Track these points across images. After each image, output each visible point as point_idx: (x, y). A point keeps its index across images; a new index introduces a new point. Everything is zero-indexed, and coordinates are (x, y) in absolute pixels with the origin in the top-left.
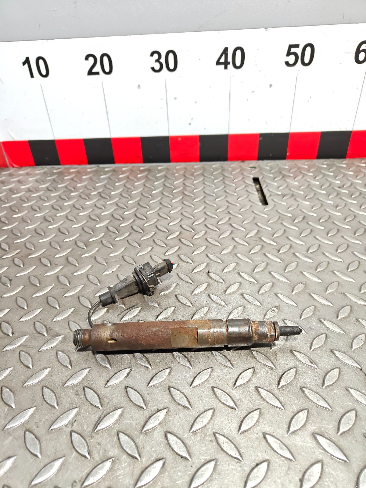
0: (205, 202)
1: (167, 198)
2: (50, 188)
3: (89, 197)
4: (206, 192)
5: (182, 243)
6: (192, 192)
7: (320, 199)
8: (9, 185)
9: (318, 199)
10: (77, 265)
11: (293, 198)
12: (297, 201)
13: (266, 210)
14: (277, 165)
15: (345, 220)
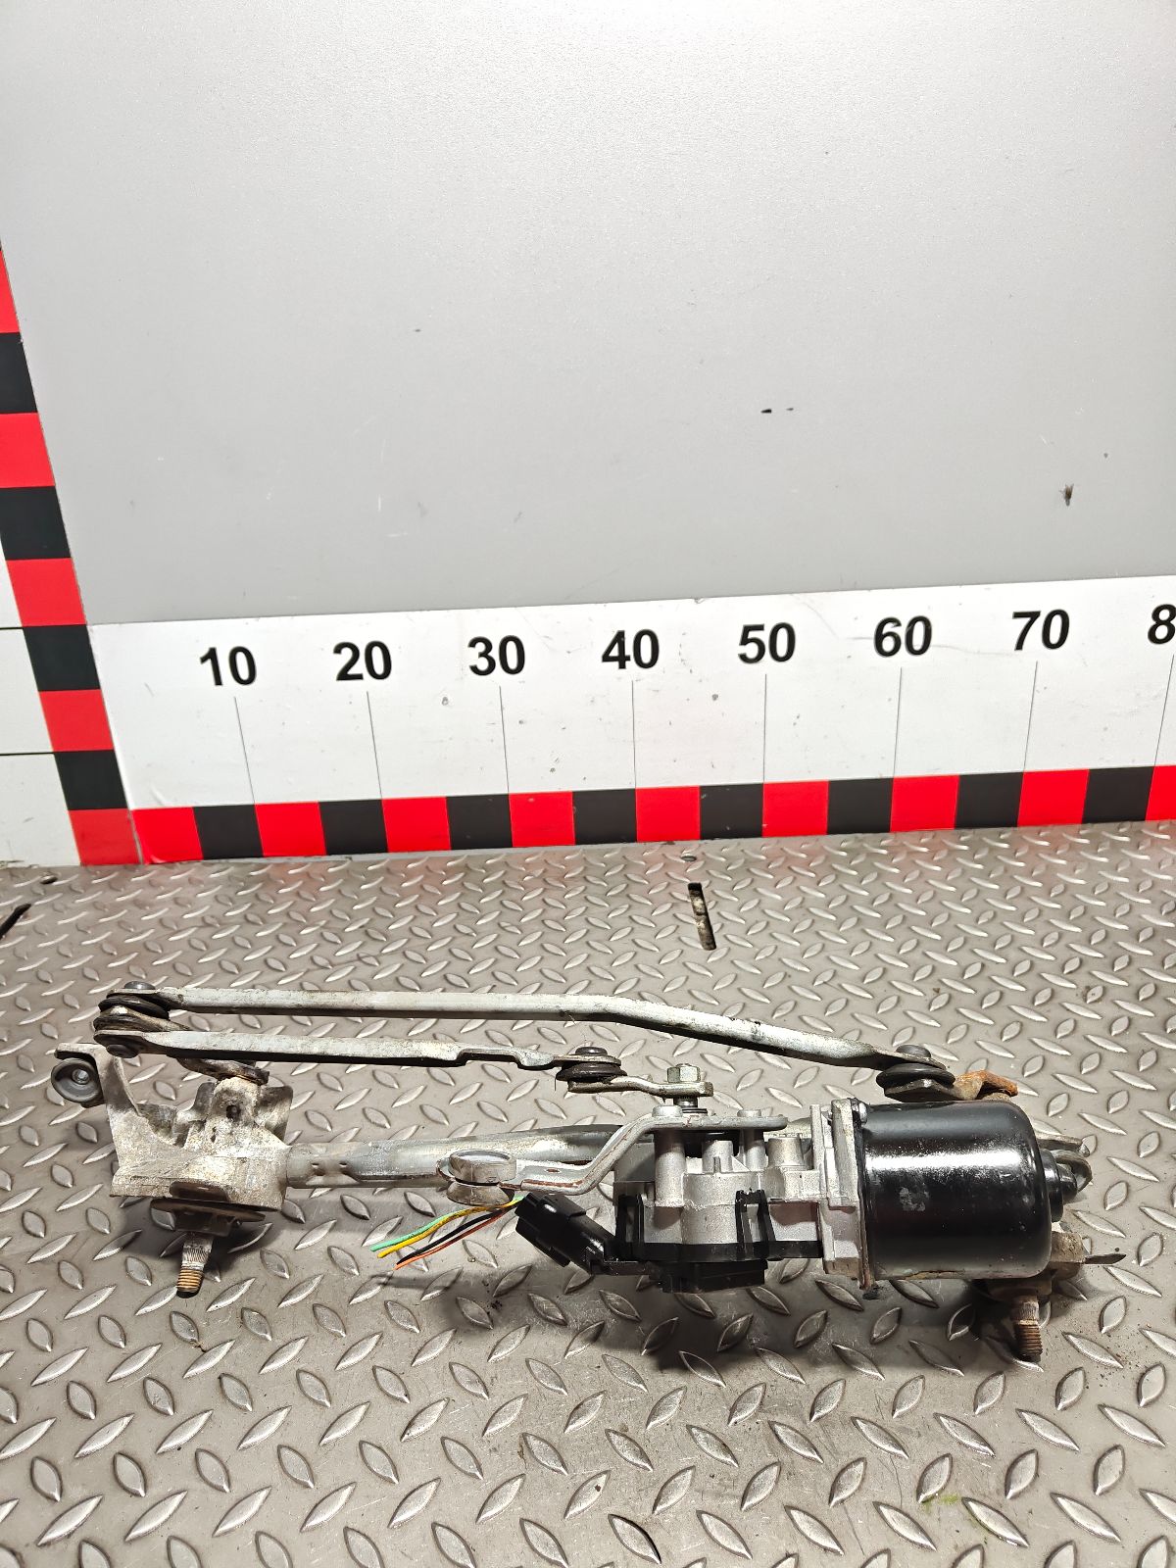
0: (588, 943)
1: (509, 935)
2: (251, 917)
3: (343, 939)
4: (591, 919)
5: (544, 1036)
6: (561, 921)
7: (822, 933)
8: (157, 911)
9: (818, 933)
10: (340, 1089)
11: (768, 931)
12: (775, 938)
13: (710, 960)
14: (742, 851)
15: (863, 980)
